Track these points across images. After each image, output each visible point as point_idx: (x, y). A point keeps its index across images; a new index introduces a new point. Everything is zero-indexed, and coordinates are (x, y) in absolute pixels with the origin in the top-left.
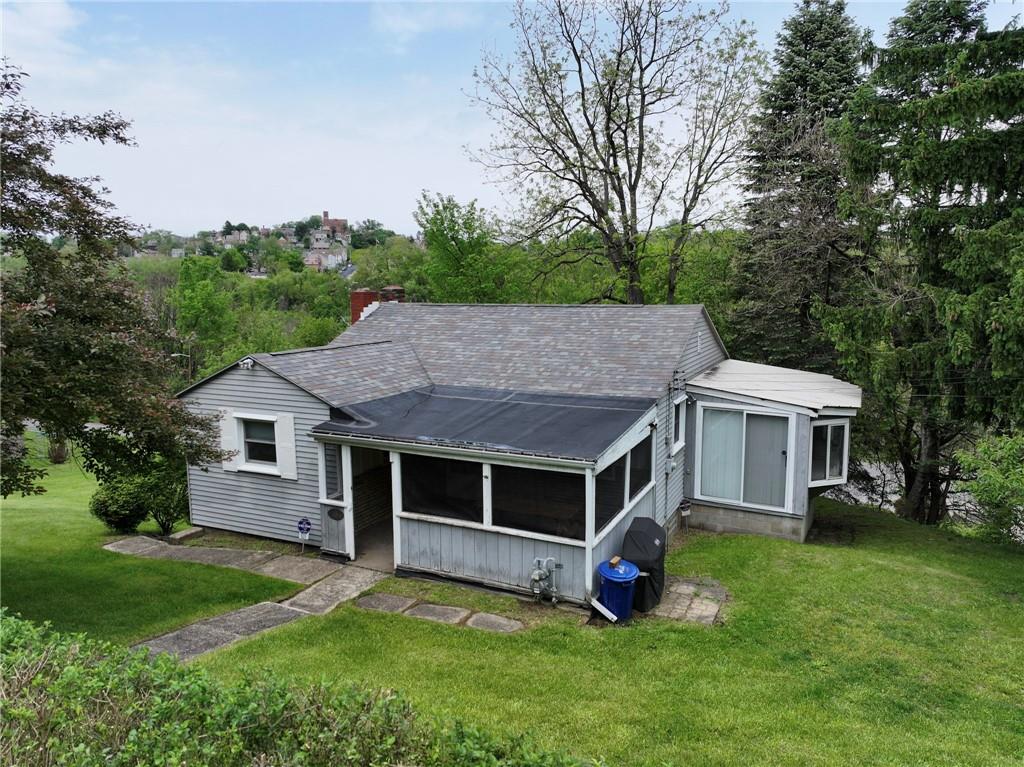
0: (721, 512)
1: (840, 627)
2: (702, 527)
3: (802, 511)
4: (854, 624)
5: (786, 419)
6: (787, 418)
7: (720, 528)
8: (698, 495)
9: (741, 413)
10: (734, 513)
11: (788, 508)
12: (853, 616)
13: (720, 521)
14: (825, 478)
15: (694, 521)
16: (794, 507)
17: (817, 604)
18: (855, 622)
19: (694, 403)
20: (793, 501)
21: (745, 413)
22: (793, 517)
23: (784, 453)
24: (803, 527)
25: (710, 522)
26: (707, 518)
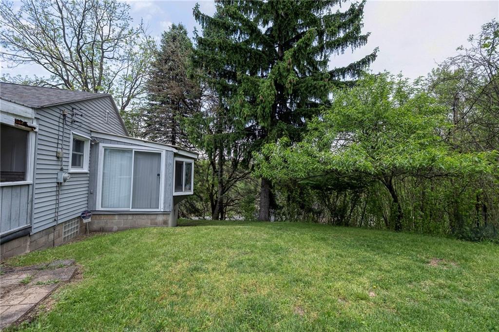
0: (116, 217)
1: (198, 275)
2: (102, 230)
3: (170, 209)
4: (210, 269)
5: (159, 154)
6: (161, 153)
7: (115, 228)
8: (99, 208)
9: (130, 151)
10: (125, 217)
11: (161, 208)
12: (207, 261)
13: (116, 222)
14: (182, 191)
15: (95, 226)
16: (165, 207)
17: (175, 259)
18: (210, 266)
19: (97, 144)
20: (163, 204)
21: (134, 150)
22: (165, 213)
23: (159, 175)
24: (170, 219)
25: (109, 225)
26: (106, 223)
